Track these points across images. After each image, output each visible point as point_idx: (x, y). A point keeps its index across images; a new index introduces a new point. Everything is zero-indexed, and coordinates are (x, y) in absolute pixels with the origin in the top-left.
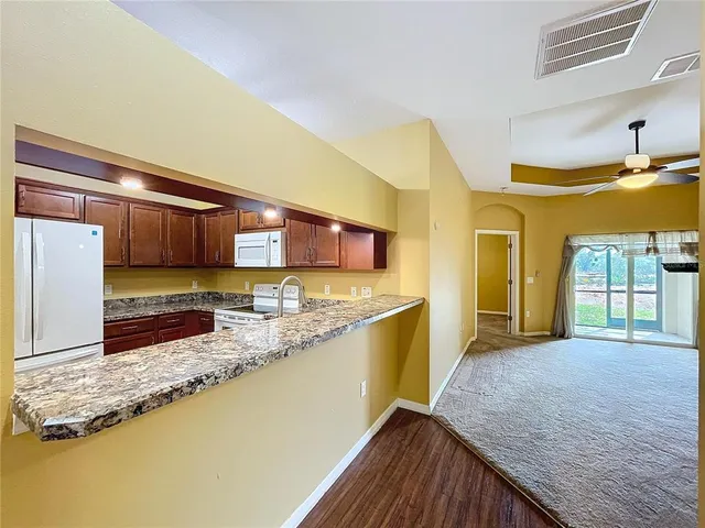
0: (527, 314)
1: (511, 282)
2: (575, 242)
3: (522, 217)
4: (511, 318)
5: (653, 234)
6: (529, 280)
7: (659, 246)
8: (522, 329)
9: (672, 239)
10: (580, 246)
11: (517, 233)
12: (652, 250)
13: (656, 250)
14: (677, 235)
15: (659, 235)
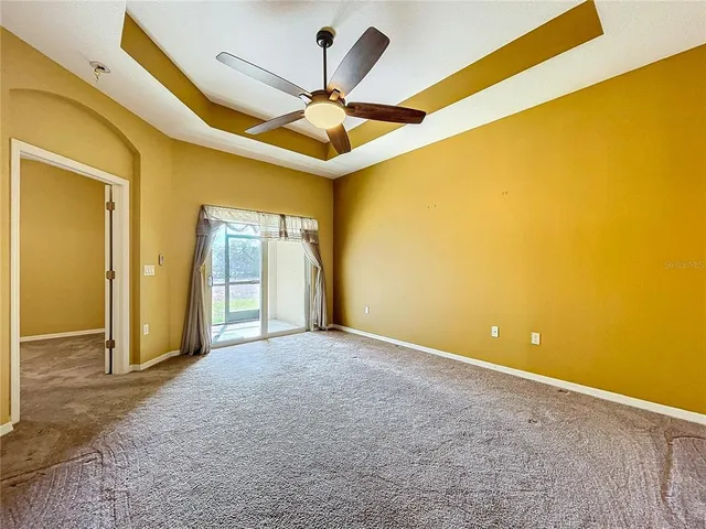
0: (145, 330)
1: (112, 275)
2: (213, 214)
3: (135, 155)
4: (111, 344)
5: (283, 216)
6: (148, 270)
7: (289, 231)
8: (135, 359)
9: (295, 225)
10: (219, 222)
11: (126, 184)
12: (284, 234)
13: (286, 235)
14: (299, 220)
15: (288, 219)
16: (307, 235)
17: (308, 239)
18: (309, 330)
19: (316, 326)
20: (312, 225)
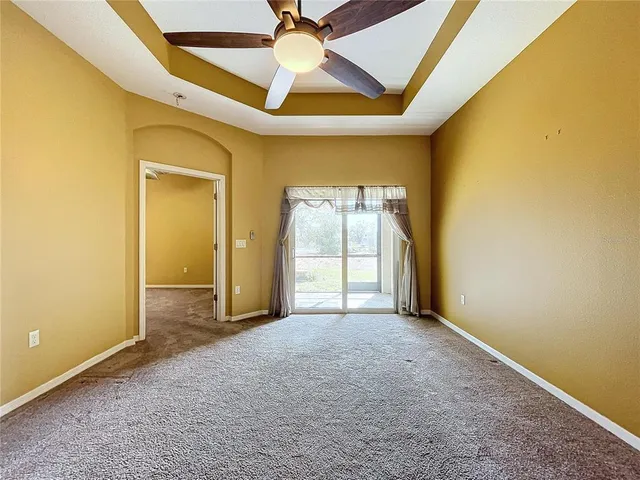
0: (237, 290)
1: (217, 248)
2: (294, 194)
3: (230, 155)
4: (216, 297)
5: (361, 188)
6: (240, 243)
7: (367, 203)
8: (229, 312)
9: (375, 196)
10: (298, 201)
11: (222, 178)
12: (361, 206)
13: (363, 206)
14: (380, 191)
15: (367, 191)
16: (390, 205)
17: (391, 210)
18: (397, 312)
19: (404, 309)
20: (398, 193)
